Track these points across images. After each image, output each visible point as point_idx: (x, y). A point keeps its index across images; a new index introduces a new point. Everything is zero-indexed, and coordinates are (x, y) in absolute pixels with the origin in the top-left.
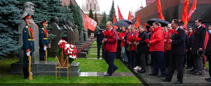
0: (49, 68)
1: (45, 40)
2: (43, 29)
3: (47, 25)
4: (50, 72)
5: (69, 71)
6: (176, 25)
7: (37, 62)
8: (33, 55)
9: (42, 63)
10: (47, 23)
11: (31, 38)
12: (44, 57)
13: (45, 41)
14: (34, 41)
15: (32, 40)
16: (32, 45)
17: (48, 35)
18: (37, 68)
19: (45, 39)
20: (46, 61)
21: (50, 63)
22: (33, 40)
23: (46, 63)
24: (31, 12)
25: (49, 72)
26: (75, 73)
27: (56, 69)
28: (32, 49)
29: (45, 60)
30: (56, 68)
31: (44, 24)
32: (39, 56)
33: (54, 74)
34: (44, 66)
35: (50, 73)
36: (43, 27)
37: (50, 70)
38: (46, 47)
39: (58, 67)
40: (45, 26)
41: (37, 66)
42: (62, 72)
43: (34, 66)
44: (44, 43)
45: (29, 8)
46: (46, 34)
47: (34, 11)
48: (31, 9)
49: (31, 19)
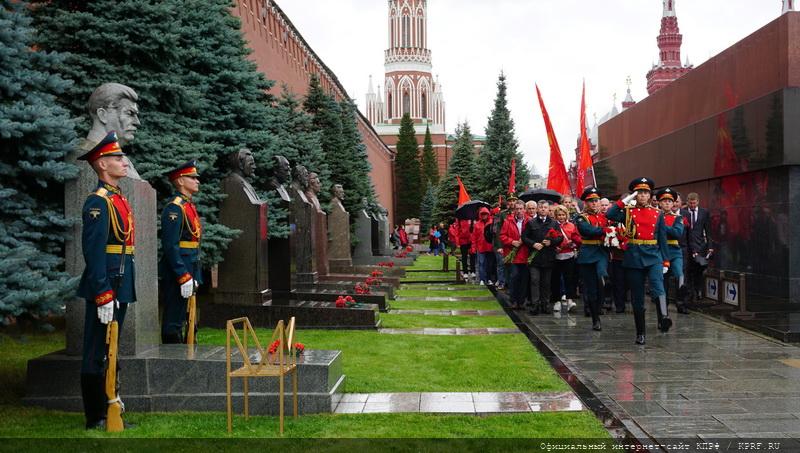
0: (202, 377)
1: (188, 252)
2: (178, 201)
3: (194, 184)
4: (206, 394)
5: (287, 387)
7: (148, 349)
9: (173, 353)
10: (193, 178)
11: (120, 243)
12: (184, 329)
13: (186, 254)
14: (132, 256)
15: (124, 249)
16: (122, 272)
17: (198, 230)
18: (145, 377)
19: (185, 244)
20: (191, 346)
21: (205, 357)
22: (129, 250)
23: (191, 354)
24: (122, 126)
25: (201, 395)
26: (317, 398)
27: (229, 380)
28: (125, 292)
29: (185, 341)
30: (230, 374)
31: (181, 182)
33: (218, 405)
34: (175, 369)
35: (206, 398)
36: (179, 194)
37: (206, 385)
38: (191, 282)
39: (236, 373)
40: (187, 189)
41: (144, 372)
42: (258, 394)
43: (131, 369)
44: (181, 266)
45: (116, 108)
46: (191, 226)
47: (134, 125)
48: (124, 117)
49: (120, 156)
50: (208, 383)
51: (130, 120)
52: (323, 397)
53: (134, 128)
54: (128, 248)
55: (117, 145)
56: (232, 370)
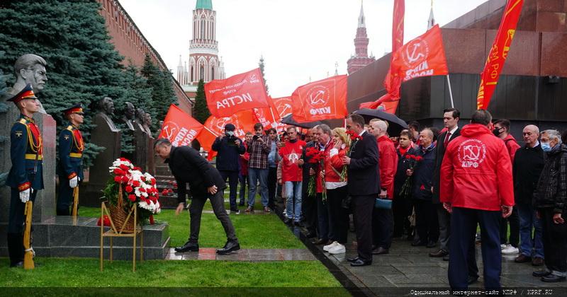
0: (83, 236)
1: (76, 160)
2: (70, 128)
3: (80, 118)
4: (85, 247)
5: (138, 244)
7: (50, 220)
8: (36, 200)
9: (63, 221)
10: (80, 114)
11: (34, 153)
12: (70, 207)
13: (73, 161)
14: (41, 161)
15: (37, 157)
16: (36, 170)
17: (82, 146)
18: (47, 235)
19: (74, 155)
20: (75, 217)
21: (85, 224)
22: (40, 157)
23: (75, 222)
24: (36, 81)
25: (82, 247)
26: (154, 250)
27: (102, 238)
28: (37, 183)
29: (72, 215)
30: (103, 235)
31: (72, 116)
32: (55, 204)
33: (95, 253)
34: (67, 231)
35: (85, 249)
36: (71, 124)
37: (85, 242)
38: (76, 178)
39: (106, 234)
40: (76, 121)
41: (47, 232)
42: (118, 247)
43: (38, 230)
44: (70, 168)
45: (32, 70)
46: (78, 144)
47: (44, 81)
48: (37, 75)
49: (34, 99)
50: (87, 240)
51: (41, 77)
52: (158, 249)
53: (44, 82)
54: (39, 156)
55: (32, 92)
56: (104, 232)
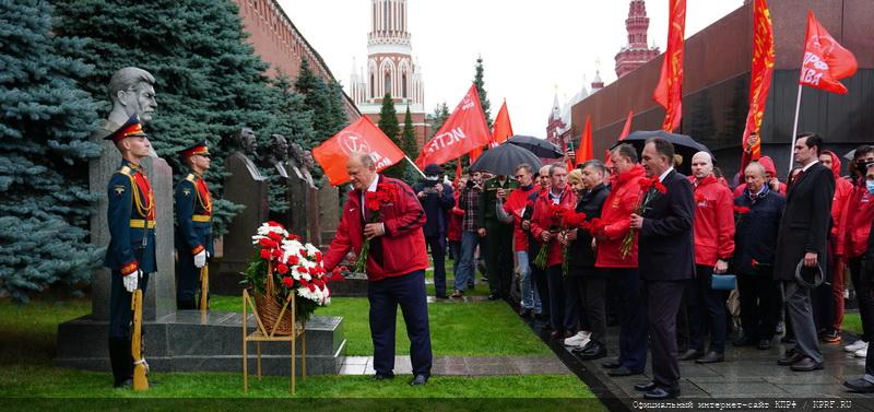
0: (217, 341)
1: (201, 226)
2: (190, 177)
3: (206, 162)
4: (221, 356)
5: (298, 351)
6: (664, 159)
7: (167, 316)
8: (149, 287)
9: (188, 319)
10: (205, 156)
11: (143, 218)
12: (197, 296)
13: (198, 227)
14: (153, 230)
15: (146, 223)
16: (145, 244)
17: (209, 205)
18: (165, 340)
19: (198, 218)
20: (204, 311)
21: (220, 322)
22: (151, 224)
23: (205, 320)
24: (141, 109)
25: (216, 357)
26: (323, 360)
27: (245, 344)
28: (148, 263)
29: (199, 308)
30: (246, 339)
31: (193, 159)
32: (175, 293)
33: (235, 367)
34: (193, 333)
35: (221, 360)
36: (192, 171)
37: (221, 348)
38: (203, 253)
39: (250, 338)
40: (199, 166)
41: (164, 335)
42: (269, 356)
43: (152, 332)
44: (195, 238)
45: (135, 91)
46: (203, 201)
47: (152, 107)
48: (142, 99)
49: (142, 137)
50: (223, 347)
51: (148, 102)
52: (328, 359)
53: (152, 109)
54: (150, 222)
55: (139, 126)
56: (248, 335)
